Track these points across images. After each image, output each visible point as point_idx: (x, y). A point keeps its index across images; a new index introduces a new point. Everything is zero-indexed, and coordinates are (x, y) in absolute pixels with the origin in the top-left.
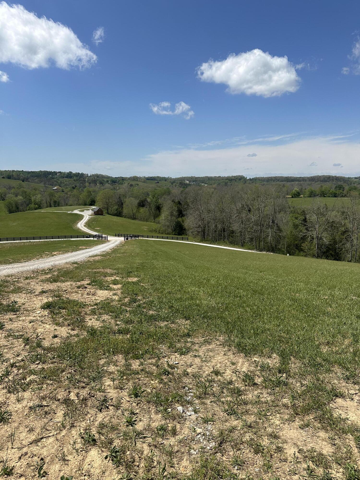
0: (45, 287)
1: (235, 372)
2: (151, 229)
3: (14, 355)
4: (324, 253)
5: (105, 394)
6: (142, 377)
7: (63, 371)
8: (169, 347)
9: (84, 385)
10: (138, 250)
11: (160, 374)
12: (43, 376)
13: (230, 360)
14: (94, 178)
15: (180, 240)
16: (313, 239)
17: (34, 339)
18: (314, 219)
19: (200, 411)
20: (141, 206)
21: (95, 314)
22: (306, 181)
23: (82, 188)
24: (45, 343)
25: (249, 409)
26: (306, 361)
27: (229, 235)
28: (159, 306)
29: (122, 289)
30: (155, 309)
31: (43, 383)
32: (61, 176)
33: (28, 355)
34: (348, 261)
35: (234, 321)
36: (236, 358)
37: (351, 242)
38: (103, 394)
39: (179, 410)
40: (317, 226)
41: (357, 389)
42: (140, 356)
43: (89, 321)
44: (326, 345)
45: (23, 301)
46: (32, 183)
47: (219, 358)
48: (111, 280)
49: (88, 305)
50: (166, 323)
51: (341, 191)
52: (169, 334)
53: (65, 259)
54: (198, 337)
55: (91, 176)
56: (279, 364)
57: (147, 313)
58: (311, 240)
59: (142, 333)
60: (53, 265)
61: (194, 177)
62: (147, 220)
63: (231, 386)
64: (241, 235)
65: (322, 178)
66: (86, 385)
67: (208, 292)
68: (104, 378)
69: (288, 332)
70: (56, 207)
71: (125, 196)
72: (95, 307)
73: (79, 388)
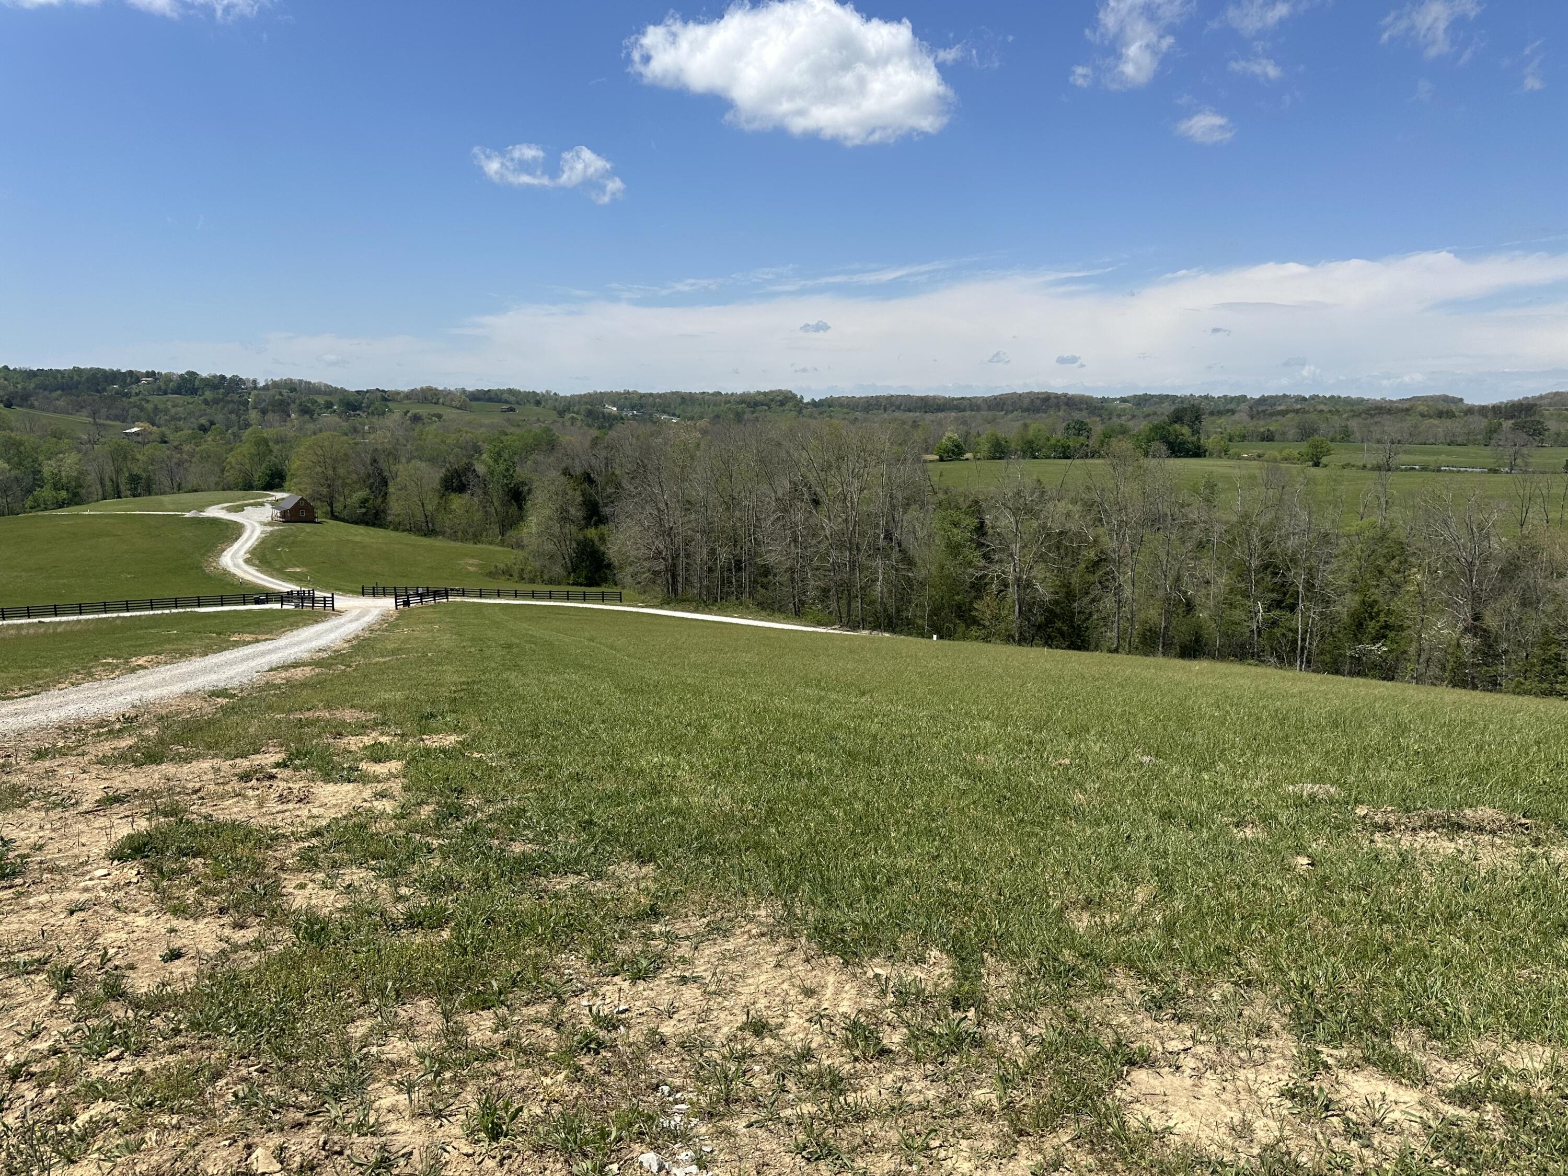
0: (117, 783)
1: (817, 1018)
2: (493, 569)
3: (19, 1034)
4: (1039, 627)
5: (384, 1139)
6: (507, 1068)
7: (217, 1075)
8: (592, 960)
9: (300, 1116)
10: (447, 641)
11: (571, 1052)
12: (139, 1100)
13: (798, 982)
14: (281, 394)
15: (594, 601)
16: (1006, 586)
17: (94, 972)
18: (1005, 526)
19: (715, 1161)
20: (454, 491)
21: (316, 865)
22: (979, 409)
23: (235, 429)
24: (138, 983)
25: (872, 1135)
26: (1032, 962)
27: (755, 582)
28: (543, 822)
29: (404, 776)
30: (531, 837)
31: (141, 1128)
32: (155, 386)
33: (75, 1032)
34: (1110, 651)
35: (798, 854)
36: (814, 973)
37: (1115, 594)
38: (376, 1140)
39: (645, 1165)
40: (1015, 548)
41: (1188, 1034)
42: (493, 998)
43: (296, 892)
44: (1082, 908)
45: (33, 837)
46: (43, 410)
47: (763, 978)
48: (361, 745)
49: (286, 837)
50: (572, 880)
51: (1082, 439)
52: (588, 915)
53: (182, 681)
54: (687, 916)
55: (266, 388)
56: (951, 980)
57: (503, 851)
58: (1002, 591)
59: (493, 919)
60: (139, 703)
61: (635, 392)
62: (476, 538)
63: (809, 1067)
64: (792, 580)
65: (1026, 402)
66: (308, 1115)
67: (707, 767)
68: (372, 1086)
69: (967, 876)
70: (139, 495)
71: (393, 455)
72: (314, 841)
73: (282, 1130)
